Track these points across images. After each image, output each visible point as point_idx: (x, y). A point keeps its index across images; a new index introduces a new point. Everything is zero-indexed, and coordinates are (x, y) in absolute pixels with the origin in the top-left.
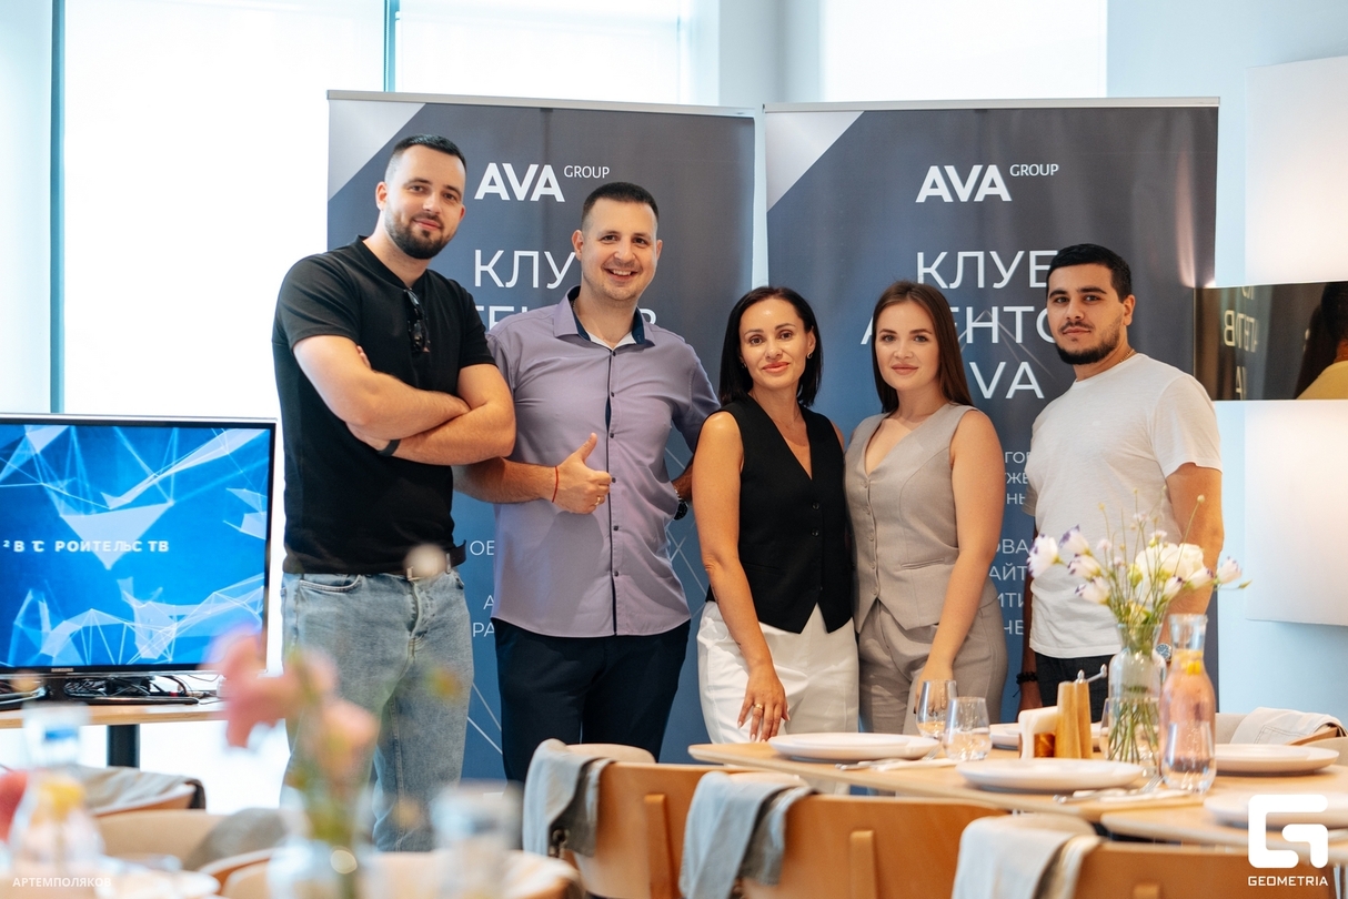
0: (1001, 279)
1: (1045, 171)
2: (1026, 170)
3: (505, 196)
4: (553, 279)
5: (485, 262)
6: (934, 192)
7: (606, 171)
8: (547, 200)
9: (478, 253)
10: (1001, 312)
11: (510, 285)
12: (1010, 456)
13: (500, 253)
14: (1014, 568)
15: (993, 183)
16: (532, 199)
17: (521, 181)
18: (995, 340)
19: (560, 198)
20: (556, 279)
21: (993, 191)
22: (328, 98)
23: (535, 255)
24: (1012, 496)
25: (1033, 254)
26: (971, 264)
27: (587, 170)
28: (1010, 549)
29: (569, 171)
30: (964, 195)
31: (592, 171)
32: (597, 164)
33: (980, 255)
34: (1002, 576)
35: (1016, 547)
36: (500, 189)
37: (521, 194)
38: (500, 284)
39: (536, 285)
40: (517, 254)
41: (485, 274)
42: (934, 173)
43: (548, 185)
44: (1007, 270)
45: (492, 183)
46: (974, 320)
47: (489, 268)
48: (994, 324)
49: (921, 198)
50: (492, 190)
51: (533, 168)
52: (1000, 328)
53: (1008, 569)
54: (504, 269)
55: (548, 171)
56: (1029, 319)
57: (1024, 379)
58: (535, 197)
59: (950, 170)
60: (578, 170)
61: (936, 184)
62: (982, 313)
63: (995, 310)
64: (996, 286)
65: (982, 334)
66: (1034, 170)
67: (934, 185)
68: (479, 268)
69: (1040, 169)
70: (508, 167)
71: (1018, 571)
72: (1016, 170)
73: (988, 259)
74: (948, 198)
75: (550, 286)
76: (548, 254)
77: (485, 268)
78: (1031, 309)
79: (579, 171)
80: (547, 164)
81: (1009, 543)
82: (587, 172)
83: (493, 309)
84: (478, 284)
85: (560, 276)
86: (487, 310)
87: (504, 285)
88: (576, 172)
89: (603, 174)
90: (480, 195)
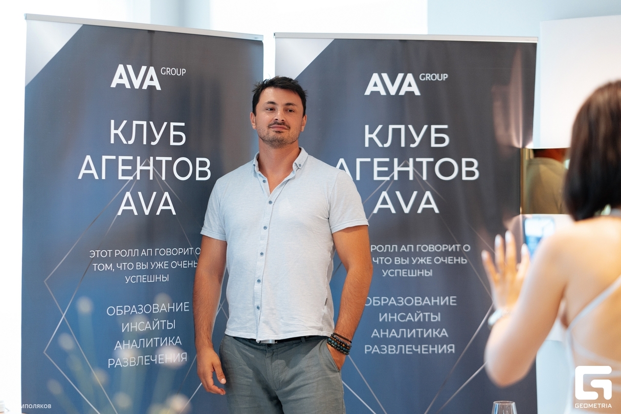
0: (414, 142)
1: (440, 78)
2: (429, 77)
3: (128, 86)
4: (155, 139)
5: (116, 128)
6: (375, 89)
7: (184, 71)
8: (151, 89)
9: (113, 122)
10: (415, 162)
11: (131, 142)
12: (420, 248)
13: (125, 122)
14: (421, 314)
15: (409, 84)
16: (143, 88)
17: (137, 77)
18: (411, 178)
19: (158, 88)
20: (156, 139)
21: (410, 89)
22: (26, 19)
23: (144, 123)
24: (421, 271)
25: (433, 127)
26: (397, 132)
27: (173, 70)
28: (419, 303)
29: (163, 71)
30: (393, 92)
31: (176, 71)
32: (179, 67)
33: (402, 127)
34: (414, 319)
35: (423, 301)
36: (125, 81)
37: (137, 86)
38: (125, 142)
39: (145, 143)
40: (135, 123)
41: (116, 136)
42: (375, 77)
43: (152, 79)
44: (418, 135)
45: (121, 77)
46: (398, 166)
47: (119, 132)
48: (411, 169)
49: (368, 93)
50: (121, 81)
51: (144, 68)
52: (414, 171)
53: (418, 315)
54: (127, 132)
55: (152, 71)
56: (431, 166)
57: (428, 202)
58: (145, 87)
59: (385, 76)
60: (168, 70)
61: (377, 84)
62: (403, 162)
63: (411, 160)
64: (412, 146)
65: (403, 175)
66: (434, 77)
67: (375, 85)
68: (113, 132)
69: (437, 76)
70: (130, 67)
71: (424, 316)
72: (423, 77)
73: (407, 130)
74: (383, 93)
75: (153, 143)
76: (151, 123)
77: (116, 132)
78: (432, 160)
79: (169, 71)
80: (152, 65)
81: (418, 299)
82: (173, 72)
83: (121, 158)
84: (112, 141)
85: (158, 137)
86: (117, 158)
87: (127, 142)
88: (167, 72)
89: (183, 73)
90: (113, 85)
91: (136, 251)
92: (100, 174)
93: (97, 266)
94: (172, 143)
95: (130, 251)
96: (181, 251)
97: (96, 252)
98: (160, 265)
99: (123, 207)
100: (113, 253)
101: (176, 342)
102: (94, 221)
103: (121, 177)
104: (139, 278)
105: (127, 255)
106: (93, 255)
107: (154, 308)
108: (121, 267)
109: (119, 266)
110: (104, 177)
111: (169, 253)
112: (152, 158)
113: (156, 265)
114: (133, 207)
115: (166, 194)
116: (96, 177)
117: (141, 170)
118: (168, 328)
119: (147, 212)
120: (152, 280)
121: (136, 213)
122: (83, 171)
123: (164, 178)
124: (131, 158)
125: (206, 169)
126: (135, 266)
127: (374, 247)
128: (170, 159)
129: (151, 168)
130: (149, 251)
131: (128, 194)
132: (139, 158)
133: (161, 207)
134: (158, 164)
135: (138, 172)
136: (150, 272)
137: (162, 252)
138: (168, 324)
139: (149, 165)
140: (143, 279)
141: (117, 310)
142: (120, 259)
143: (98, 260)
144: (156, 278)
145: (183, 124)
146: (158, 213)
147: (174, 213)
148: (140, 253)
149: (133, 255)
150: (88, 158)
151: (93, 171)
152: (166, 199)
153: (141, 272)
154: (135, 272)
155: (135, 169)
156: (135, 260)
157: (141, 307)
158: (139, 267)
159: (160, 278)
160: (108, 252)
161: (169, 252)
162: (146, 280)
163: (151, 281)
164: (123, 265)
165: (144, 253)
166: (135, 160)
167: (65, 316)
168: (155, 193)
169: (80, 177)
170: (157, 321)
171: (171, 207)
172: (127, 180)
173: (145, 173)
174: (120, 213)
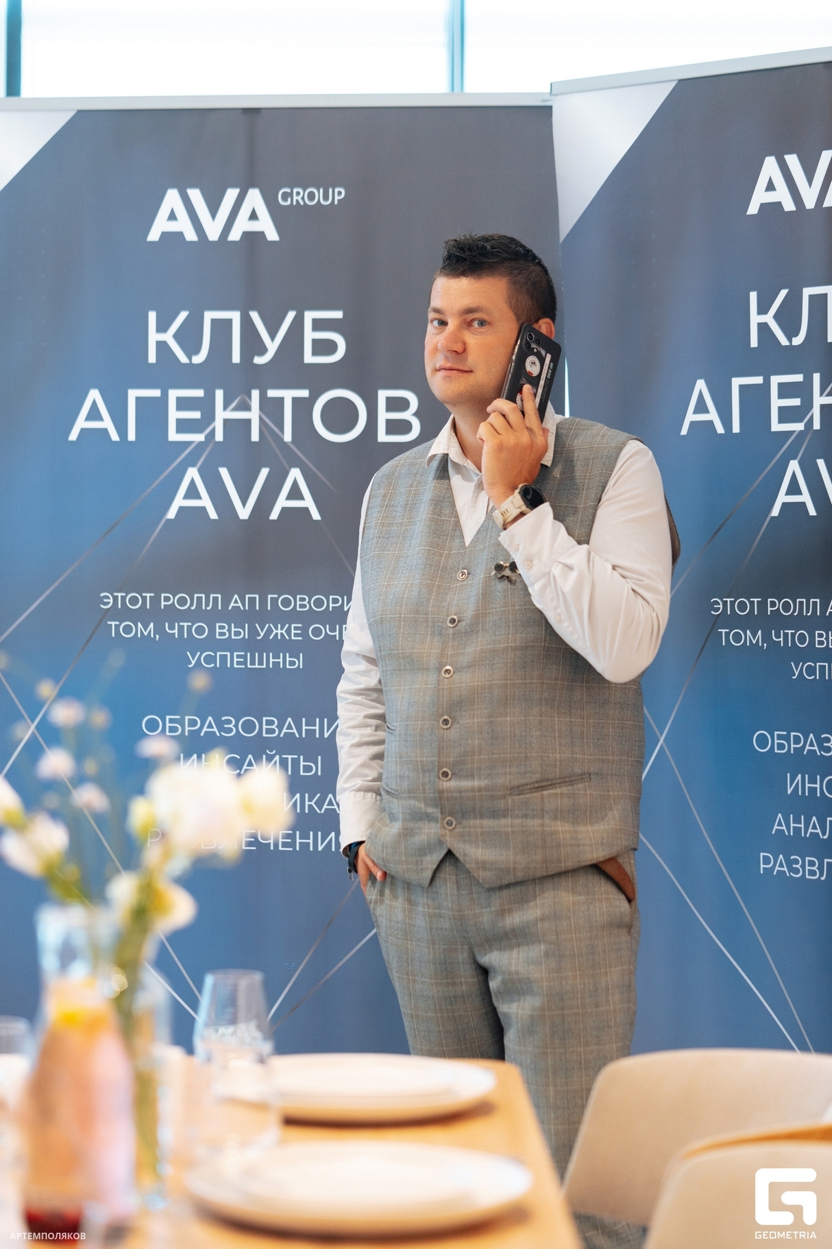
3: (191, 236)
4: (263, 350)
5: (162, 327)
6: (771, 197)
7: (340, 193)
8: (253, 239)
9: (152, 316)
11: (198, 359)
13: (183, 315)
16: (231, 238)
17: (213, 210)
19: (272, 235)
20: (266, 350)
23: (235, 316)
26: (819, 305)
27: (312, 193)
29: (285, 196)
30: (810, 198)
31: (319, 194)
32: (326, 185)
36: (184, 226)
37: (213, 231)
38: (183, 359)
39: (236, 358)
40: (209, 316)
41: (162, 346)
42: (770, 167)
43: (253, 216)
45: (172, 216)
46: (822, 394)
47: (168, 337)
49: (753, 209)
50: (172, 227)
51: (231, 194)
54: (189, 338)
55: (254, 198)
58: (235, 236)
59: (792, 160)
60: (298, 193)
61: (773, 184)
67: (771, 187)
68: (154, 337)
70: (195, 195)
74: (789, 205)
75: (259, 360)
76: (254, 315)
77: (162, 337)
79: (299, 196)
80: (253, 186)
82: (311, 197)
83: (173, 394)
84: (152, 358)
85: (272, 347)
86: (165, 396)
87: (190, 359)
88: (295, 198)
89: (337, 198)
90: (154, 236)
91: (215, 599)
92: (122, 430)
93: (117, 627)
94: (309, 358)
95: (199, 599)
96: (335, 601)
97: (115, 598)
98: (279, 631)
99: (179, 501)
100: (155, 601)
101: (325, 807)
102: (110, 530)
103: (173, 436)
104: (223, 658)
105: (192, 604)
106: (109, 603)
107: (264, 727)
108: (176, 631)
109: (172, 628)
110: (132, 436)
111: (304, 606)
112: (255, 394)
113: (270, 631)
114: (206, 502)
115: (295, 474)
116: (115, 436)
117: (226, 422)
118: (302, 774)
119: (244, 513)
120: (261, 663)
121: (213, 515)
122: (81, 423)
123: (288, 437)
124: (200, 393)
125: (407, 415)
126: (212, 630)
127: (773, 604)
128: (304, 393)
129: (254, 415)
130: (252, 600)
131: (192, 473)
132: (219, 394)
133: (282, 502)
134: (272, 409)
135: (219, 426)
136: (252, 645)
137: (286, 603)
138: (302, 763)
139: (247, 408)
140: (235, 660)
141: (168, 725)
142: (173, 615)
143: (121, 613)
144: (271, 660)
145: (338, 315)
146: (274, 515)
147: (316, 516)
148: (226, 602)
149: (207, 605)
150: (94, 395)
151: (107, 423)
152: (295, 484)
153: (230, 645)
154: (212, 643)
155: (209, 416)
156: (212, 617)
157: (229, 722)
158: (221, 634)
159: (281, 660)
160: (144, 599)
161: (303, 602)
162: (245, 663)
163: (257, 666)
164: (181, 629)
165: (235, 602)
166: (210, 397)
167: (36, 727)
168: (264, 472)
169: (73, 436)
170: (274, 756)
171: (308, 502)
172: (189, 443)
173: (237, 429)
174: (172, 514)
